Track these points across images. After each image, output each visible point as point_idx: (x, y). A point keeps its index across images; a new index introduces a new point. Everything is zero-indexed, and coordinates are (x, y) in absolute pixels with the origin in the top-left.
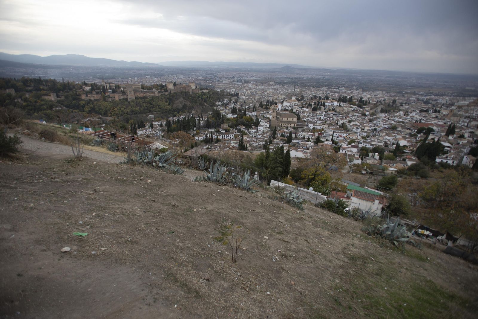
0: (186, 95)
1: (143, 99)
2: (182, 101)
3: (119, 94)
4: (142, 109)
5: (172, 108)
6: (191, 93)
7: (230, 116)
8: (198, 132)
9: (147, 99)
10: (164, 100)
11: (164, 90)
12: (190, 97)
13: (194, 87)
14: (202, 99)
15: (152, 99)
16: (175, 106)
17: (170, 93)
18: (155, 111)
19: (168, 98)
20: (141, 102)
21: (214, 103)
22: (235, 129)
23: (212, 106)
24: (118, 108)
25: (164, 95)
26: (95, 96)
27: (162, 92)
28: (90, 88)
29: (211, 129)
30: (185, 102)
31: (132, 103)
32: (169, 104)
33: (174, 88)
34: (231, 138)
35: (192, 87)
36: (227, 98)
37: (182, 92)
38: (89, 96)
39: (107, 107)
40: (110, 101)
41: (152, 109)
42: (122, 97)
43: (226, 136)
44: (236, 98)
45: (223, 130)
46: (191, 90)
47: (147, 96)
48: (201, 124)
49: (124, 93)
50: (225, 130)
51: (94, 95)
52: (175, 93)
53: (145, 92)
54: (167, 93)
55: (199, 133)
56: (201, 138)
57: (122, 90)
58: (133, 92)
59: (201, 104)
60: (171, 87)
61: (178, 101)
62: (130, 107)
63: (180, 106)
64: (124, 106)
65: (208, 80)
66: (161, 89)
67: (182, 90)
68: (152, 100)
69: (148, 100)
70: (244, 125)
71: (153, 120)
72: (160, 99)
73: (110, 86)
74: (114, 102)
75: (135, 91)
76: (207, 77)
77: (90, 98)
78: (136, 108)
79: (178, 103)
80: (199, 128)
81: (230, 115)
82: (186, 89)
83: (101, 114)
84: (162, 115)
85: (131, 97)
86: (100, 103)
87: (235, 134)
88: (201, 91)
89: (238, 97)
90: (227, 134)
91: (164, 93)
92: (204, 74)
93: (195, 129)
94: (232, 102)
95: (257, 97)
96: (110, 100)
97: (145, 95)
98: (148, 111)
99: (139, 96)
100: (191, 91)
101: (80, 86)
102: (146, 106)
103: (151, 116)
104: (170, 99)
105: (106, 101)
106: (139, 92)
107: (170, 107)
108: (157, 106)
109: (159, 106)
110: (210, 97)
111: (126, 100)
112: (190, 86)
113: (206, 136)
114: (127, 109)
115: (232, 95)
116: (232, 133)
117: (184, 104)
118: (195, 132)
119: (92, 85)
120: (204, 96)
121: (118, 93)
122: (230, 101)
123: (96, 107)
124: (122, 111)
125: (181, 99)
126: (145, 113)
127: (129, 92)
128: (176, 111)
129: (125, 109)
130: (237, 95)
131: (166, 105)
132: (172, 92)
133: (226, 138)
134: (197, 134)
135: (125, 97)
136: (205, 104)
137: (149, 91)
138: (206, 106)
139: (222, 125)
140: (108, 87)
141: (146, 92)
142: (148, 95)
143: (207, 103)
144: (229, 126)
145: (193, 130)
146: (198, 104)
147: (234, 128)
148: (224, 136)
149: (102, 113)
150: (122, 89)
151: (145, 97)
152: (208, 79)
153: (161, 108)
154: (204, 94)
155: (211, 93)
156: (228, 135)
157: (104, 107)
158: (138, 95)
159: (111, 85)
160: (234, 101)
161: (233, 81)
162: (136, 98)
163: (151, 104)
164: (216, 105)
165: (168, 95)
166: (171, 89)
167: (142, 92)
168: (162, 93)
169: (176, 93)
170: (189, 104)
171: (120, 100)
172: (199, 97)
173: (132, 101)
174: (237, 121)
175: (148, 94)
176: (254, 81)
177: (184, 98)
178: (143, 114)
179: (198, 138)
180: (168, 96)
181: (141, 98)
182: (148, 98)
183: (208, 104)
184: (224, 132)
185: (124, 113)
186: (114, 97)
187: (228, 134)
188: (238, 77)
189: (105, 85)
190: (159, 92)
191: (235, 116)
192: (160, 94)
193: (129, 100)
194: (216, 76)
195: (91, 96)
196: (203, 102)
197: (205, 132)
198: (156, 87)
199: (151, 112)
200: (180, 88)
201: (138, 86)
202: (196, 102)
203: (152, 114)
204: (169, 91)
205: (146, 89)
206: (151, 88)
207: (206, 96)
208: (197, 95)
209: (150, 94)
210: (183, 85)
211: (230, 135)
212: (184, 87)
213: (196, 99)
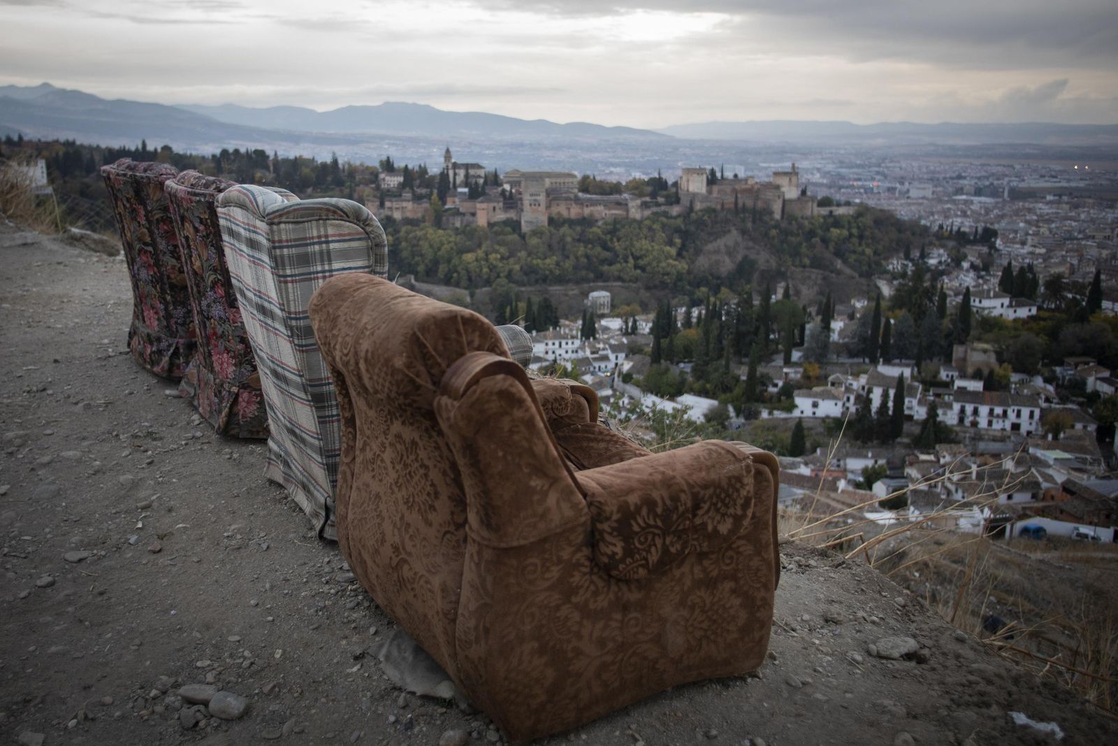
0: (754, 222)
1: (578, 229)
2: (737, 244)
3: (492, 205)
4: (568, 264)
5: (689, 272)
6: (777, 216)
7: (997, 307)
8: (815, 370)
9: (594, 229)
10: (661, 236)
11: (667, 197)
12: (774, 232)
13: (792, 193)
14: (825, 241)
15: (614, 228)
16: (703, 262)
17: (691, 209)
18: (619, 279)
19: (678, 230)
20: (569, 239)
21: (878, 264)
22: (1039, 382)
23: (868, 275)
24: (480, 253)
25: (666, 214)
26: (409, 205)
27: (658, 205)
28: (401, 179)
29: (888, 362)
30: (747, 248)
31: (534, 241)
32: (680, 255)
33: (710, 192)
34: (1016, 427)
35: (783, 189)
36: (943, 246)
37: (738, 210)
38: (388, 204)
39: (439, 249)
40: (457, 229)
41: (605, 268)
42: (501, 216)
43: (984, 410)
44: (985, 250)
45: (963, 376)
46: (780, 202)
47: (597, 216)
48: (835, 337)
49: (511, 201)
50: (977, 375)
51: (404, 204)
52: (710, 211)
53: (589, 200)
54: (675, 210)
55: (822, 380)
56: (829, 408)
57: (504, 191)
58: (542, 198)
59: (817, 263)
60: (697, 186)
61: (720, 243)
62: (523, 254)
63: (727, 266)
64: (502, 250)
65: (840, 187)
66: (653, 195)
67: (740, 205)
68: (613, 232)
69: (599, 231)
70: (1102, 363)
71: (606, 311)
72: (645, 231)
73: (467, 176)
74: (469, 232)
75: (554, 195)
76: (842, 177)
77: (389, 213)
78: (548, 261)
79: (717, 252)
80: (822, 352)
81: (996, 303)
82: (757, 198)
83: (416, 274)
84: (644, 294)
85: (533, 215)
86: (419, 233)
87: (1044, 405)
88: (824, 211)
89: (992, 246)
90: (992, 402)
91: (663, 208)
92: (830, 167)
93: (796, 355)
94: (965, 265)
95: (1093, 252)
96: (458, 224)
97: (587, 211)
98: (592, 276)
99: (565, 213)
100: (777, 208)
101: (372, 173)
102: (587, 257)
103: (600, 296)
104: (685, 235)
105: (439, 227)
106: (567, 199)
107: (682, 266)
108: (631, 260)
109: (636, 258)
110: (861, 237)
111: (515, 225)
112: (778, 187)
113: (864, 401)
114: (512, 260)
115: (961, 238)
116: (1032, 400)
117: (745, 257)
118: (794, 374)
119: (406, 171)
120: (835, 232)
121: (489, 201)
122: (957, 261)
123: (404, 244)
124: (492, 268)
125: (733, 237)
126: (579, 282)
127: (527, 199)
128: (707, 284)
129: (502, 258)
130: (988, 236)
131: (668, 256)
132: (698, 206)
133: (983, 422)
134: (808, 383)
135: (512, 215)
136: (839, 264)
137: (605, 198)
138: (839, 273)
139: (958, 351)
140: (461, 177)
141: (594, 203)
142: (600, 211)
143: (845, 262)
144: (1000, 361)
145: (788, 362)
147: (1031, 372)
148: (976, 412)
149: (421, 268)
150: (507, 187)
151: (586, 222)
152: (846, 183)
153: (643, 269)
154: (837, 222)
155: (868, 220)
156: (998, 410)
157: (431, 246)
158: (561, 209)
159: (472, 172)
160: (978, 262)
161: (960, 191)
162: (551, 221)
163: (605, 247)
164: (886, 272)
165: (679, 216)
166: (694, 195)
167: (577, 200)
168: (655, 209)
169: (714, 211)
170: (764, 259)
171: (491, 225)
172: (811, 234)
173: (537, 233)
174: (1053, 334)
175: (600, 208)
176: (1059, 193)
177: (744, 232)
178: (570, 286)
179: (815, 405)
180: (679, 221)
181: (571, 223)
182: (600, 223)
183: (852, 267)
184: (976, 386)
185: (498, 276)
186: (474, 214)
187: (1002, 402)
188: (979, 178)
189: (451, 173)
190: (645, 205)
191: (1023, 313)
192: (647, 213)
193: (525, 228)
194: (878, 173)
195: (395, 205)
196: (828, 255)
197: (856, 375)
198: (636, 188)
199: (601, 278)
200: (735, 192)
201: (567, 180)
202: (795, 253)
203: (603, 289)
204: (685, 201)
205: (596, 194)
206: (616, 188)
207: (845, 233)
208: (806, 223)
209: (610, 209)
210: (746, 183)
211: (1012, 407)
212: (750, 191)
213: (799, 239)
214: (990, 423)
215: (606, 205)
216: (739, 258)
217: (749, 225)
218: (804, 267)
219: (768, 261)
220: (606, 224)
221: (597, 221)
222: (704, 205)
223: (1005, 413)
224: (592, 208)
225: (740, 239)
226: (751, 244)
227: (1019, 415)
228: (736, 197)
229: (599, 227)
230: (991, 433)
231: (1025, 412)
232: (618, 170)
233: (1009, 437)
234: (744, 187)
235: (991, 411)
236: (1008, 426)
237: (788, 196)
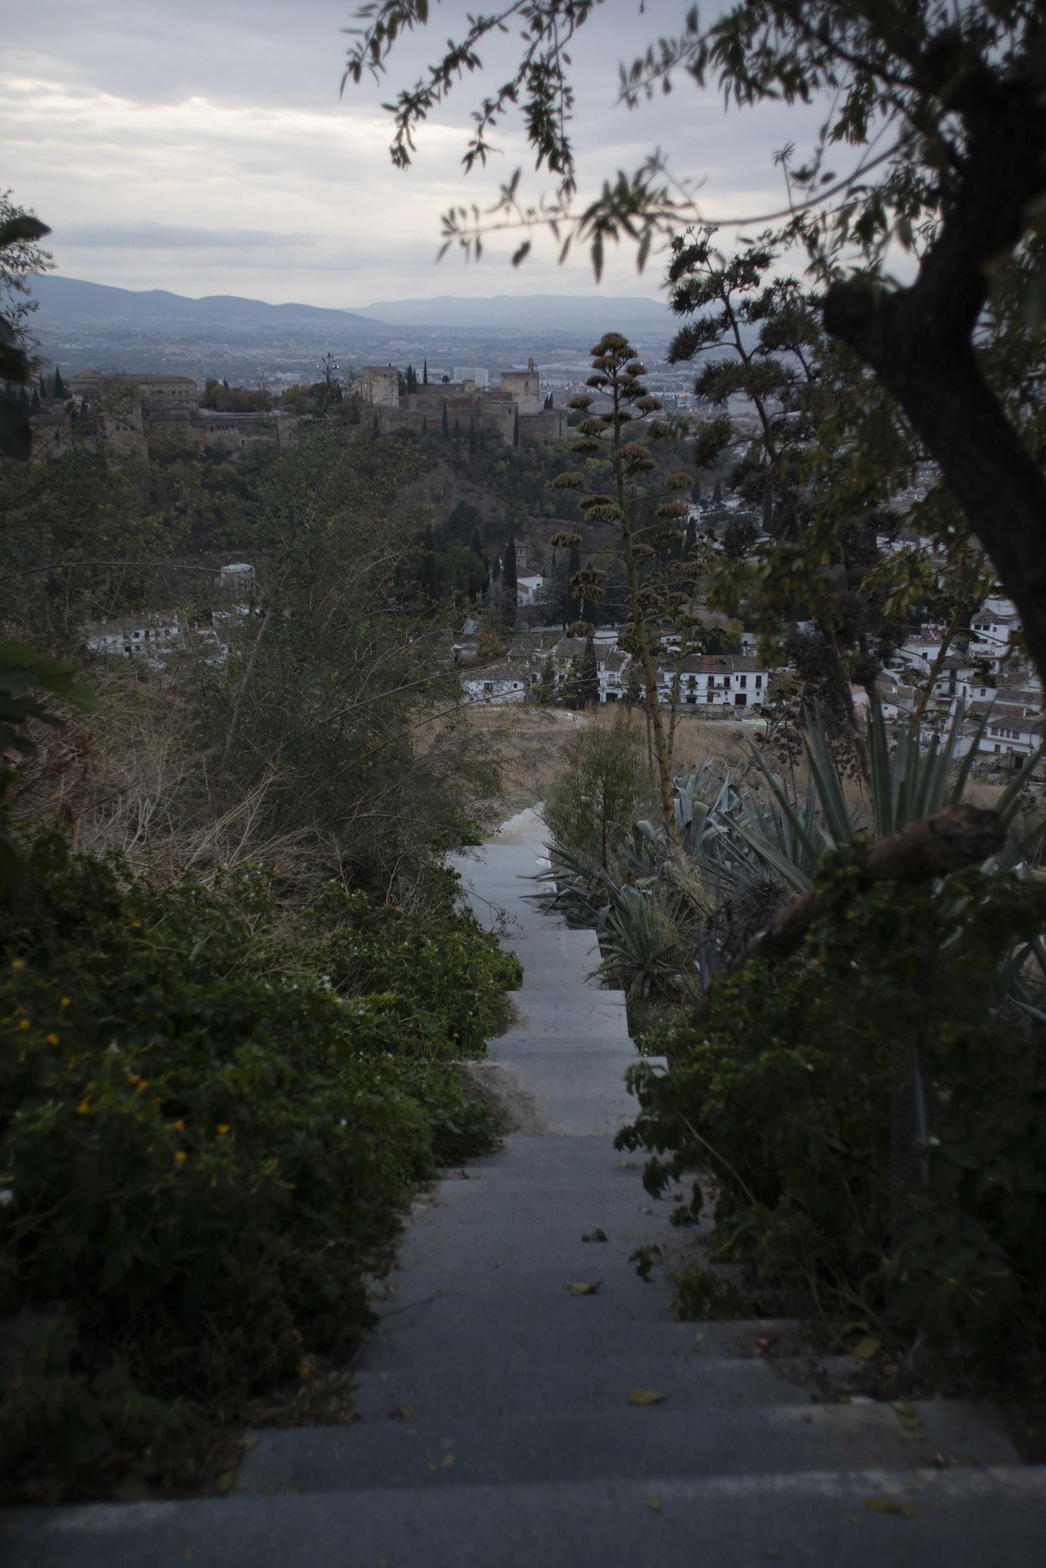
0: (472, 450)
1: (200, 465)
2: (448, 485)
3: (52, 429)
4: (185, 523)
6: (509, 441)
8: (494, 644)
9: (224, 466)
11: (341, 412)
12: (502, 465)
13: (529, 405)
15: (258, 463)
17: (377, 431)
20: (184, 483)
25: (338, 442)
27: (329, 427)
30: (463, 491)
31: (128, 487)
33: (404, 404)
35: (516, 399)
37: (448, 432)
46: (511, 419)
47: (229, 445)
49: (85, 423)
52: (406, 435)
53: (215, 419)
54: (353, 435)
55: (501, 655)
56: (507, 692)
57: (72, 406)
58: (136, 417)
59: (566, 511)
60: (385, 396)
61: (422, 484)
63: (435, 519)
66: (319, 411)
67: (451, 426)
68: (255, 469)
69: (232, 469)
75: (156, 413)
79: (419, 497)
82: (477, 413)
85: (124, 446)
88: (577, 432)
90: (710, 670)
93: (471, 625)
97: (212, 437)
98: (224, 540)
99: (176, 442)
100: (507, 427)
103: (239, 571)
106: (182, 419)
111: (93, 462)
112: (509, 396)
116: (759, 667)
117: (462, 504)
118: (468, 652)
120: (593, 463)
125: (442, 474)
126: (203, 550)
127: (112, 419)
132: (387, 427)
133: (701, 696)
134: (483, 661)
135: (87, 445)
137: (242, 416)
141: (219, 425)
142: (234, 438)
145: (458, 636)
146: (551, 508)
148: (693, 684)
150: (77, 399)
151: (217, 454)
156: (719, 679)
162: (153, 452)
163: (243, 493)
165: (359, 443)
166: (381, 408)
167: (195, 419)
168: (320, 433)
169: (412, 434)
170: (489, 506)
172: (558, 466)
175: (235, 432)
177: (458, 466)
180: (359, 451)
181: (188, 456)
182: (235, 457)
184: (693, 649)
187: (723, 668)
190: (305, 427)
192: (308, 439)
193: (111, 466)
197: (545, 646)
198: (295, 400)
199: (237, 543)
200: (444, 403)
201: (177, 388)
202: (534, 496)
203: (243, 559)
204: (365, 422)
205: (228, 410)
206: (261, 401)
207: (608, 464)
208: (550, 449)
209: (249, 434)
210: (463, 391)
211: (736, 674)
212: (467, 402)
213: (539, 475)
214: (710, 698)
215: (242, 426)
216: (453, 506)
217: (465, 455)
218: (548, 516)
219: (494, 510)
220: (243, 458)
221: (229, 453)
222: (398, 425)
223: (727, 681)
224: (221, 432)
225: (452, 478)
226: (469, 484)
227: (743, 684)
228: (445, 413)
229: (232, 463)
230: (711, 709)
231: (751, 679)
232: (289, 376)
233: (732, 713)
234: (458, 396)
235: (711, 680)
236: (731, 699)
237: (524, 409)
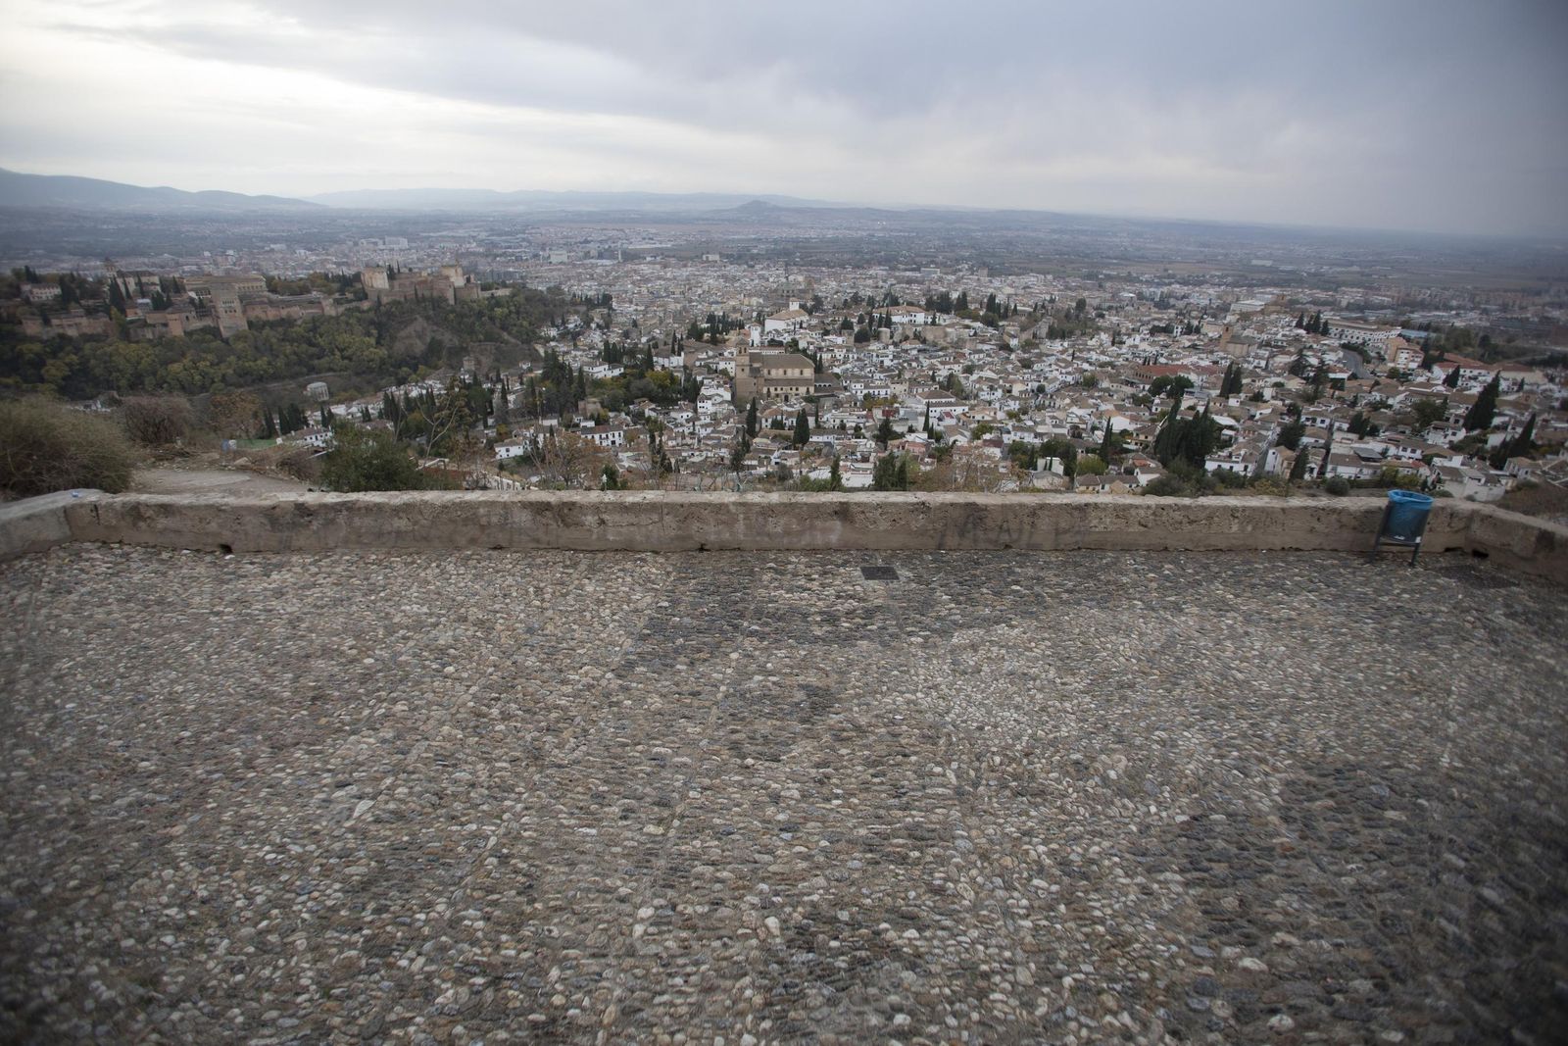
0: (434, 309)
1: (280, 329)
2: (424, 329)
3: (184, 315)
4: (280, 363)
5: (390, 357)
6: (452, 302)
7: (602, 372)
8: (503, 429)
9: (296, 329)
10: (358, 329)
11: (355, 293)
12: (452, 316)
13: (459, 281)
14: (492, 319)
15: (315, 325)
16: (399, 347)
17: (379, 302)
18: (331, 369)
19: (372, 322)
20: (274, 340)
21: (535, 333)
22: (623, 415)
23: (528, 341)
24: (187, 361)
25: (358, 309)
26: (84, 321)
27: (351, 301)
28: (57, 291)
29: (545, 417)
30: (433, 331)
31: (240, 346)
32: (378, 343)
33: (392, 286)
34: (613, 442)
35: (452, 279)
36: (577, 312)
37: (419, 300)
38: (55, 322)
39: (139, 363)
40: (150, 341)
41: (316, 362)
42: (197, 324)
43: (597, 437)
44: (606, 311)
45: (586, 419)
46: (451, 290)
47: (295, 316)
48: (511, 406)
49: (202, 309)
50: (592, 418)
51: (78, 320)
52: (396, 303)
53: (282, 301)
54: (365, 305)
55: (508, 434)
56: (517, 451)
57: (192, 300)
58: (237, 304)
59: (489, 337)
60: (380, 282)
61: (410, 330)
62: (232, 358)
63: (419, 347)
64: (210, 357)
65: (497, 256)
66: (342, 291)
67: (420, 296)
68: (314, 329)
69: (301, 330)
70: (652, 400)
71: (326, 398)
72: (343, 326)
73: (139, 284)
74: (164, 342)
75: (247, 300)
76: (494, 245)
77: (61, 331)
78: (259, 362)
79: (408, 337)
80: (504, 418)
81: (601, 368)
82: (432, 289)
83: (118, 389)
84: (356, 380)
85: (231, 320)
86: (109, 349)
87: (624, 428)
88: (487, 294)
89: (610, 308)
90: (600, 432)
91: (354, 304)
92: (483, 235)
93: (490, 421)
94: (593, 326)
95: (673, 307)
96: (150, 336)
97: (284, 313)
98: (305, 370)
99: (263, 316)
100: (450, 295)
101: (11, 286)
102: (295, 353)
103: (317, 387)
104: (379, 326)
105: (130, 342)
106: (262, 303)
107: (383, 352)
108: (338, 353)
109: (341, 350)
110: (518, 313)
111: (215, 332)
112: (447, 278)
113: (534, 442)
114: (223, 366)
115: (589, 303)
116: (619, 427)
117: (433, 339)
118: (491, 433)
119: (64, 281)
120: (498, 310)
121: (180, 311)
122: (588, 322)
123: (93, 362)
124: (204, 375)
125: (420, 323)
126: (294, 377)
127: (221, 307)
128: (407, 365)
129: (212, 365)
130: (606, 300)
131: (369, 346)
132: (385, 300)
133: (597, 442)
134: (502, 438)
135: (208, 322)
136: (505, 336)
137: (297, 298)
138: (507, 342)
139: (581, 404)
140: (132, 287)
141: (289, 304)
142: (296, 312)
143: (509, 334)
144: (603, 406)
145: (486, 427)
146: (481, 337)
147: (619, 411)
148: (593, 438)
149: (123, 382)
150: (193, 294)
151: (287, 322)
152: (500, 252)
153: (350, 360)
154: (496, 302)
155: (520, 298)
156: (604, 435)
157: (128, 361)
158: (257, 313)
159: (144, 280)
160: (601, 322)
161: (587, 255)
162: (250, 324)
163: (311, 344)
164: (541, 338)
165: (370, 310)
166: (380, 291)
167: (271, 303)
168: (348, 306)
169: (399, 303)
170: (448, 338)
171: (188, 334)
172: (480, 314)
173: (238, 337)
174: (627, 387)
175: (297, 309)
176: (655, 252)
177: (428, 319)
178: (287, 381)
179: (508, 450)
180: (371, 315)
181: (273, 325)
182: (299, 322)
183: (515, 337)
184: (591, 424)
185: (213, 382)
186: (165, 325)
188: (601, 242)
189: (119, 281)
190: (337, 302)
191: (617, 372)
192: (341, 309)
193: (225, 334)
194: (524, 240)
195: (65, 322)
196: (497, 330)
197: (527, 428)
198: (324, 284)
199: (314, 371)
200: (413, 283)
201: (253, 284)
202: (472, 332)
203: (318, 380)
204: (373, 297)
205: (287, 294)
206: (302, 286)
207: (506, 310)
208: (475, 305)
209: (305, 308)
210: (420, 276)
211: (610, 432)
212: (425, 282)
213: (472, 319)
215: (299, 304)
216: (428, 340)
217: (431, 313)
219: (451, 340)
221: (296, 321)
222: (390, 299)
224: (288, 309)
225: (425, 325)
226: (435, 328)
228: (415, 289)
229: (300, 326)
231: (617, 434)
234: (419, 279)
237: (457, 284)
